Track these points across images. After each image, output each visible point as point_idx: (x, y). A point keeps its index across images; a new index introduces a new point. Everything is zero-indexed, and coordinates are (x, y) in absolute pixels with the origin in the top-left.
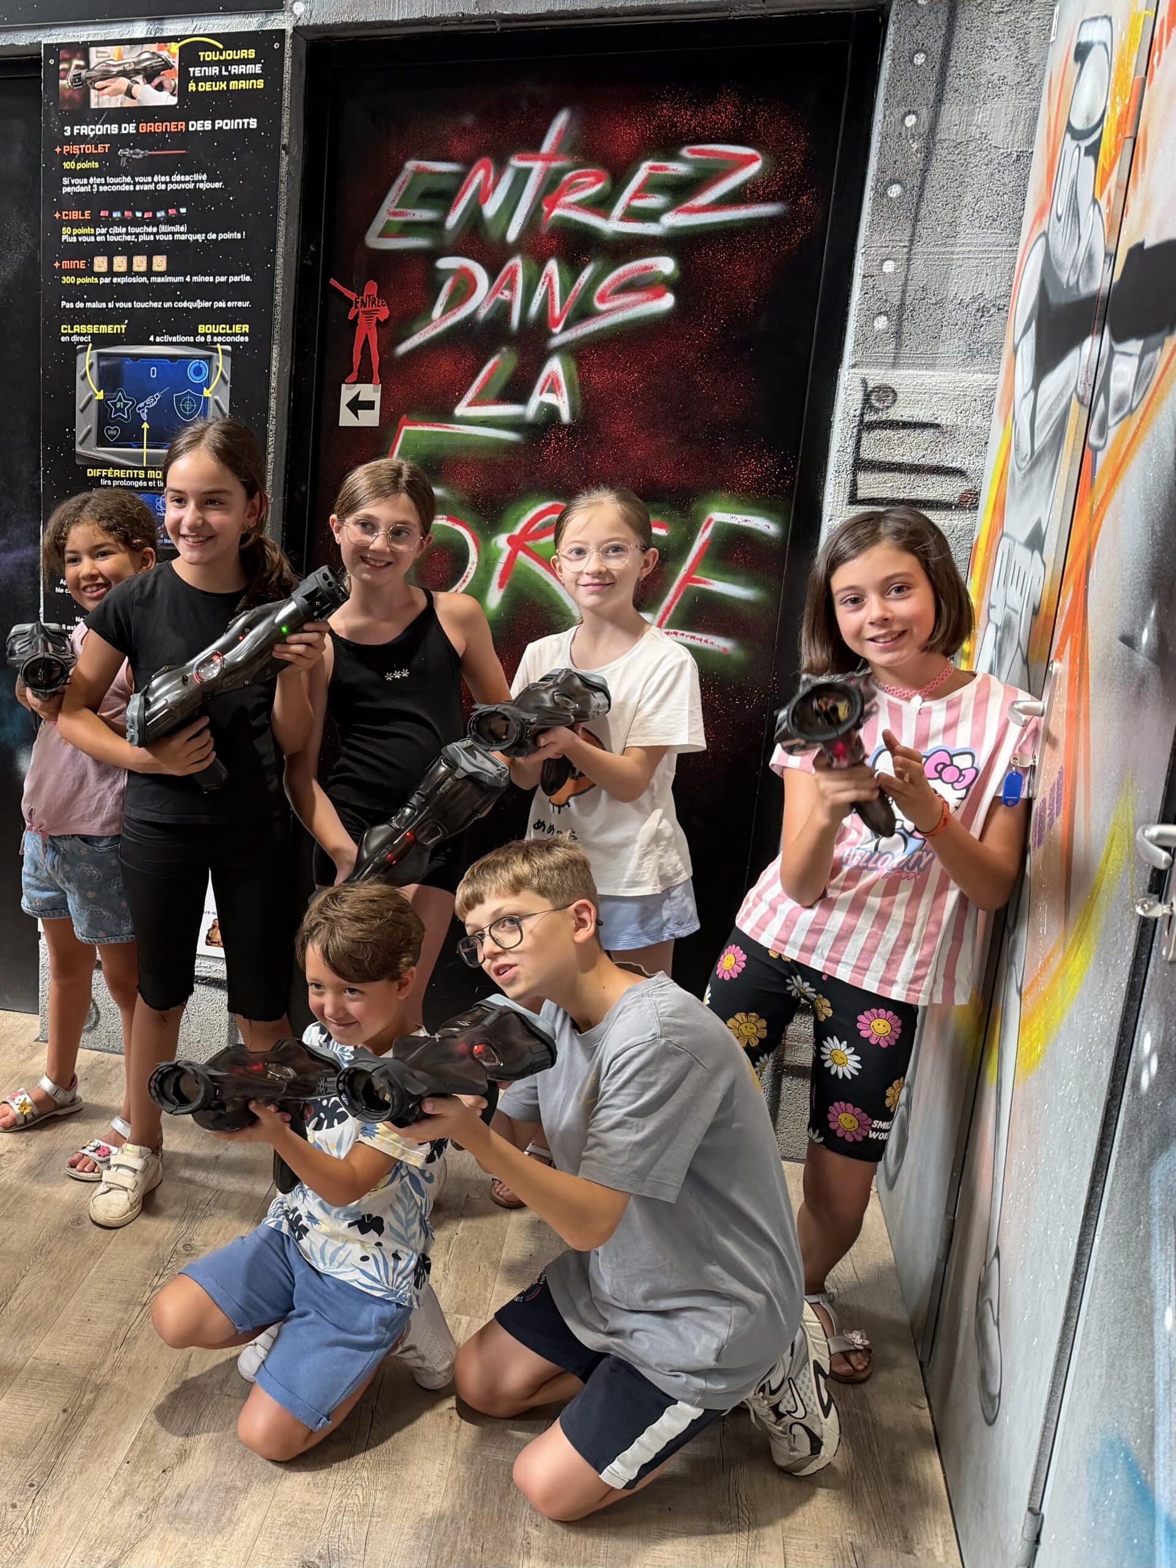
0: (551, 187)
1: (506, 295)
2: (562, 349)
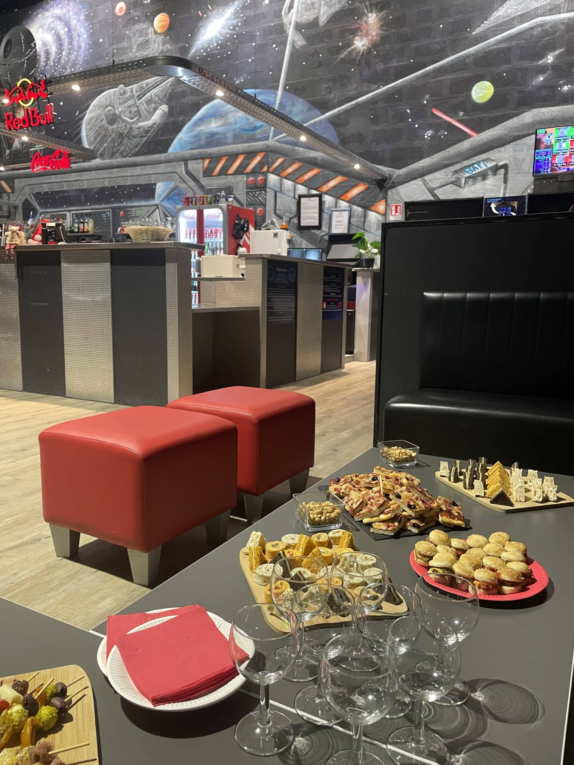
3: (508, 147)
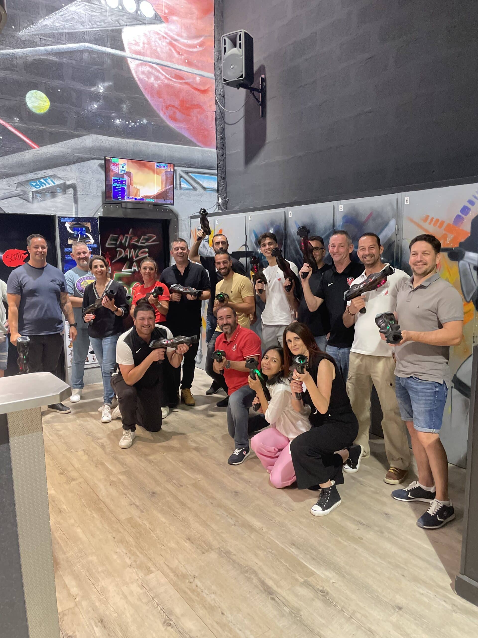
0: (131, 239)
1: (127, 254)
2: (135, 261)
3: (72, 166)
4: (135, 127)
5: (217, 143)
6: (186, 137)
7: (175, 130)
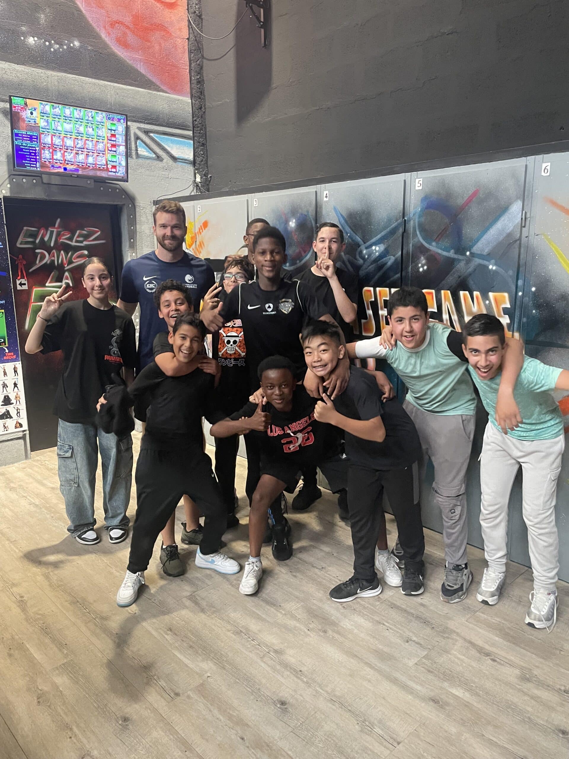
0: (59, 235)
1: (53, 258)
2: (68, 270)
4: (60, 52)
5: (191, 89)
6: (143, 75)
7: (125, 61)
